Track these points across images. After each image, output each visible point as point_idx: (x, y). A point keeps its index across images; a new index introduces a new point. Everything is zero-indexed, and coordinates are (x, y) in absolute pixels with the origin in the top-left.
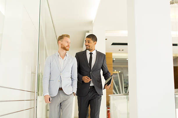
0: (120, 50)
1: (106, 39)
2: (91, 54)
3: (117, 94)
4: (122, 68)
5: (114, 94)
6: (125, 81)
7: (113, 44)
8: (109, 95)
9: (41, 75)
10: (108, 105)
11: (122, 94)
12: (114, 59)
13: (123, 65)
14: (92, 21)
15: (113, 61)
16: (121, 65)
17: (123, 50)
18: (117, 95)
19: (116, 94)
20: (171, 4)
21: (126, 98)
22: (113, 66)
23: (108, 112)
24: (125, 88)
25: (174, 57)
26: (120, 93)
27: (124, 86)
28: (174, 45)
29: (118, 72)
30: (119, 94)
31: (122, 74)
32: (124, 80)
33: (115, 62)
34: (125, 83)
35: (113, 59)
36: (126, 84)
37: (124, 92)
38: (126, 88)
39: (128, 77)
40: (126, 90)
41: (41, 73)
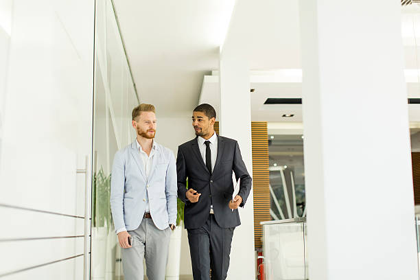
0: (284, 116)
1: (252, 91)
2: (207, 143)
3: (281, 219)
4: (290, 159)
5: (273, 220)
6: (298, 189)
7: (269, 101)
8: (262, 223)
9: (100, 178)
10: (259, 246)
11: (293, 220)
12: (272, 137)
13: (293, 150)
14: (219, 47)
15: (270, 141)
16: (289, 150)
17: (292, 116)
18: (281, 221)
19: (277, 221)
20: (403, 4)
21: (300, 229)
22: (268, 153)
23: (260, 262)
24: (298, 205)
25: (411, 130)
26: (287, 217)
27: (297, 201)
28: (412, 101)
29: (280, 169)
30: (284, 220)
31: (291, 173)
32: (296, 186)
33: (273, 143)
34: (297, 193)
35: (270, 136)
36: (300, 196)
37: (296, 215)
38: (301, 206)
39: (304, 178)
40: (301, 210)
41: (100, 172)
